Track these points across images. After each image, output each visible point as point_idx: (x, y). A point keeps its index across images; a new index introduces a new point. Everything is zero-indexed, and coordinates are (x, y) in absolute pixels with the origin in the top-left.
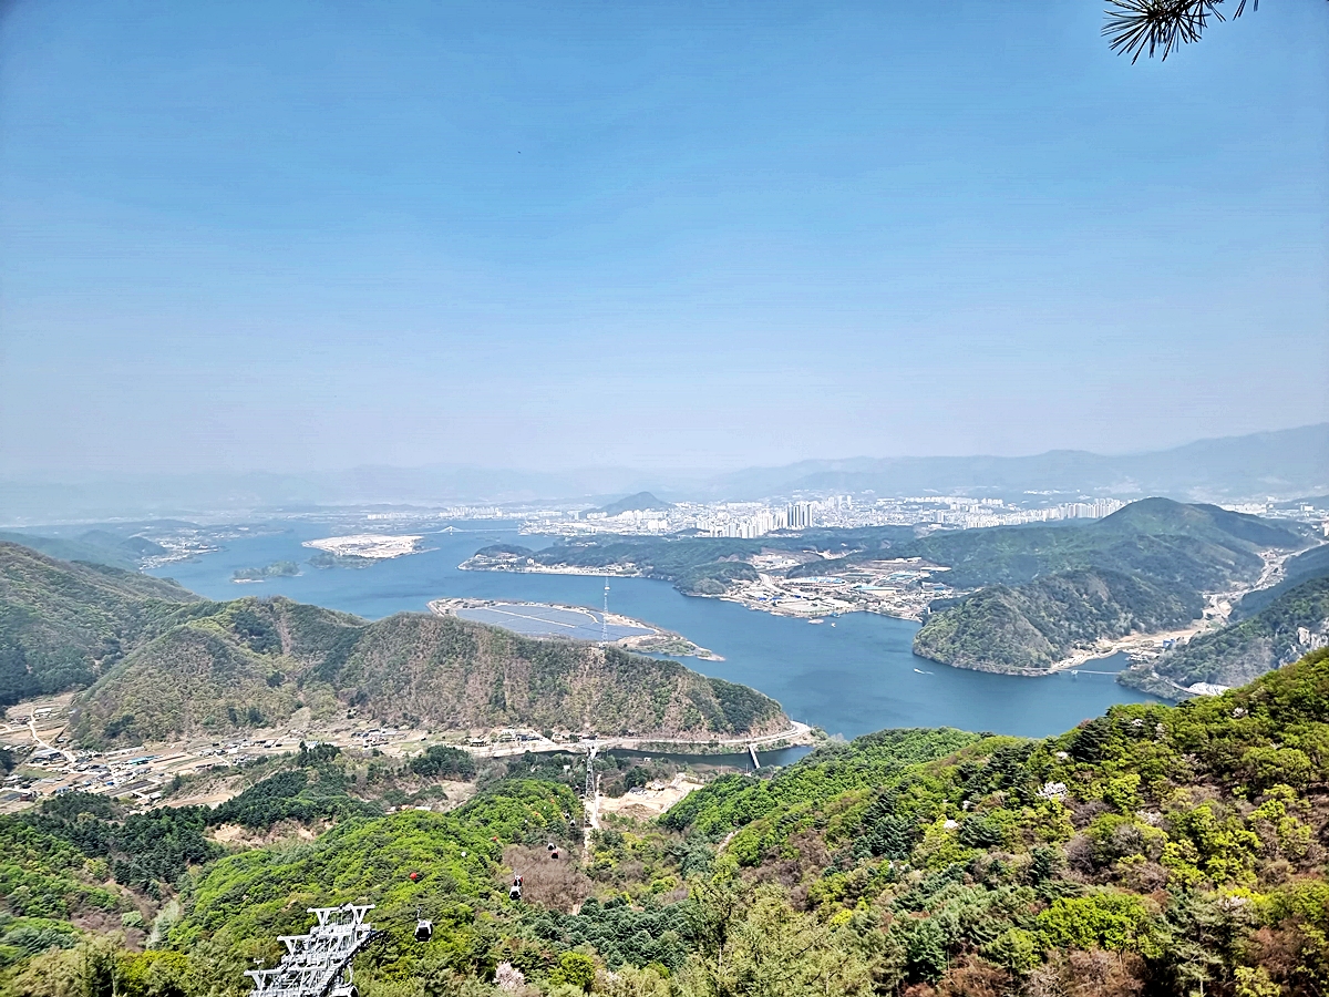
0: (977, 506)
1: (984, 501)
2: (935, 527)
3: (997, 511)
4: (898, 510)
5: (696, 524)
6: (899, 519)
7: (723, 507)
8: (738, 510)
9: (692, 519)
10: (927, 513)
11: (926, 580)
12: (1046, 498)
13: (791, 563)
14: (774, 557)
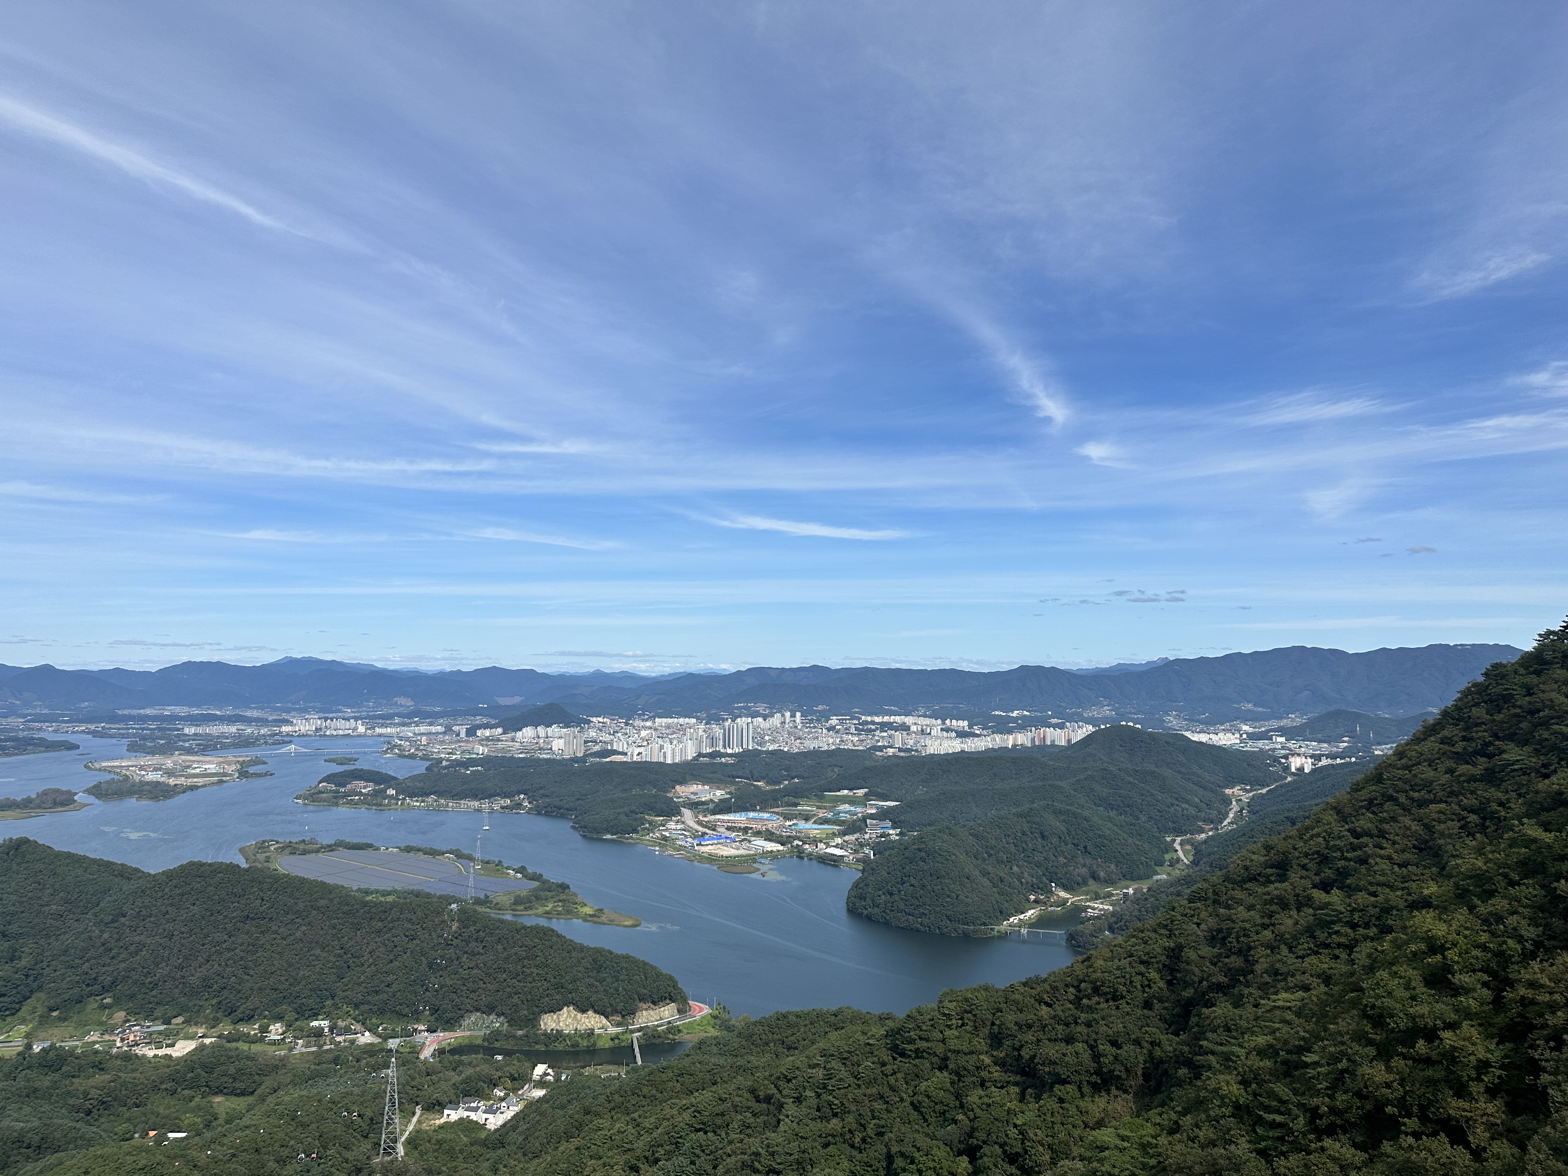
0: (939, 728)
1: (948, 722)
2: (891, 751)
3: (962, 735)
4: (853, 730)
5: (612, 746)
6: (852, 742)
7: (649, 724)
8: (668, 727)
9: (608, 738)
10: (885, 734)
11: (872, 817)
12: (1015, 720)
13: (719, 794)
14: (700, 786)
